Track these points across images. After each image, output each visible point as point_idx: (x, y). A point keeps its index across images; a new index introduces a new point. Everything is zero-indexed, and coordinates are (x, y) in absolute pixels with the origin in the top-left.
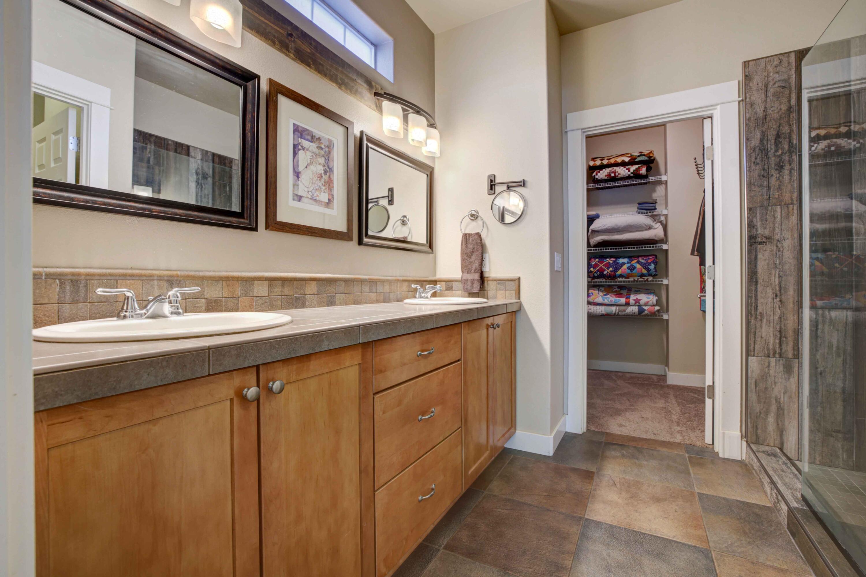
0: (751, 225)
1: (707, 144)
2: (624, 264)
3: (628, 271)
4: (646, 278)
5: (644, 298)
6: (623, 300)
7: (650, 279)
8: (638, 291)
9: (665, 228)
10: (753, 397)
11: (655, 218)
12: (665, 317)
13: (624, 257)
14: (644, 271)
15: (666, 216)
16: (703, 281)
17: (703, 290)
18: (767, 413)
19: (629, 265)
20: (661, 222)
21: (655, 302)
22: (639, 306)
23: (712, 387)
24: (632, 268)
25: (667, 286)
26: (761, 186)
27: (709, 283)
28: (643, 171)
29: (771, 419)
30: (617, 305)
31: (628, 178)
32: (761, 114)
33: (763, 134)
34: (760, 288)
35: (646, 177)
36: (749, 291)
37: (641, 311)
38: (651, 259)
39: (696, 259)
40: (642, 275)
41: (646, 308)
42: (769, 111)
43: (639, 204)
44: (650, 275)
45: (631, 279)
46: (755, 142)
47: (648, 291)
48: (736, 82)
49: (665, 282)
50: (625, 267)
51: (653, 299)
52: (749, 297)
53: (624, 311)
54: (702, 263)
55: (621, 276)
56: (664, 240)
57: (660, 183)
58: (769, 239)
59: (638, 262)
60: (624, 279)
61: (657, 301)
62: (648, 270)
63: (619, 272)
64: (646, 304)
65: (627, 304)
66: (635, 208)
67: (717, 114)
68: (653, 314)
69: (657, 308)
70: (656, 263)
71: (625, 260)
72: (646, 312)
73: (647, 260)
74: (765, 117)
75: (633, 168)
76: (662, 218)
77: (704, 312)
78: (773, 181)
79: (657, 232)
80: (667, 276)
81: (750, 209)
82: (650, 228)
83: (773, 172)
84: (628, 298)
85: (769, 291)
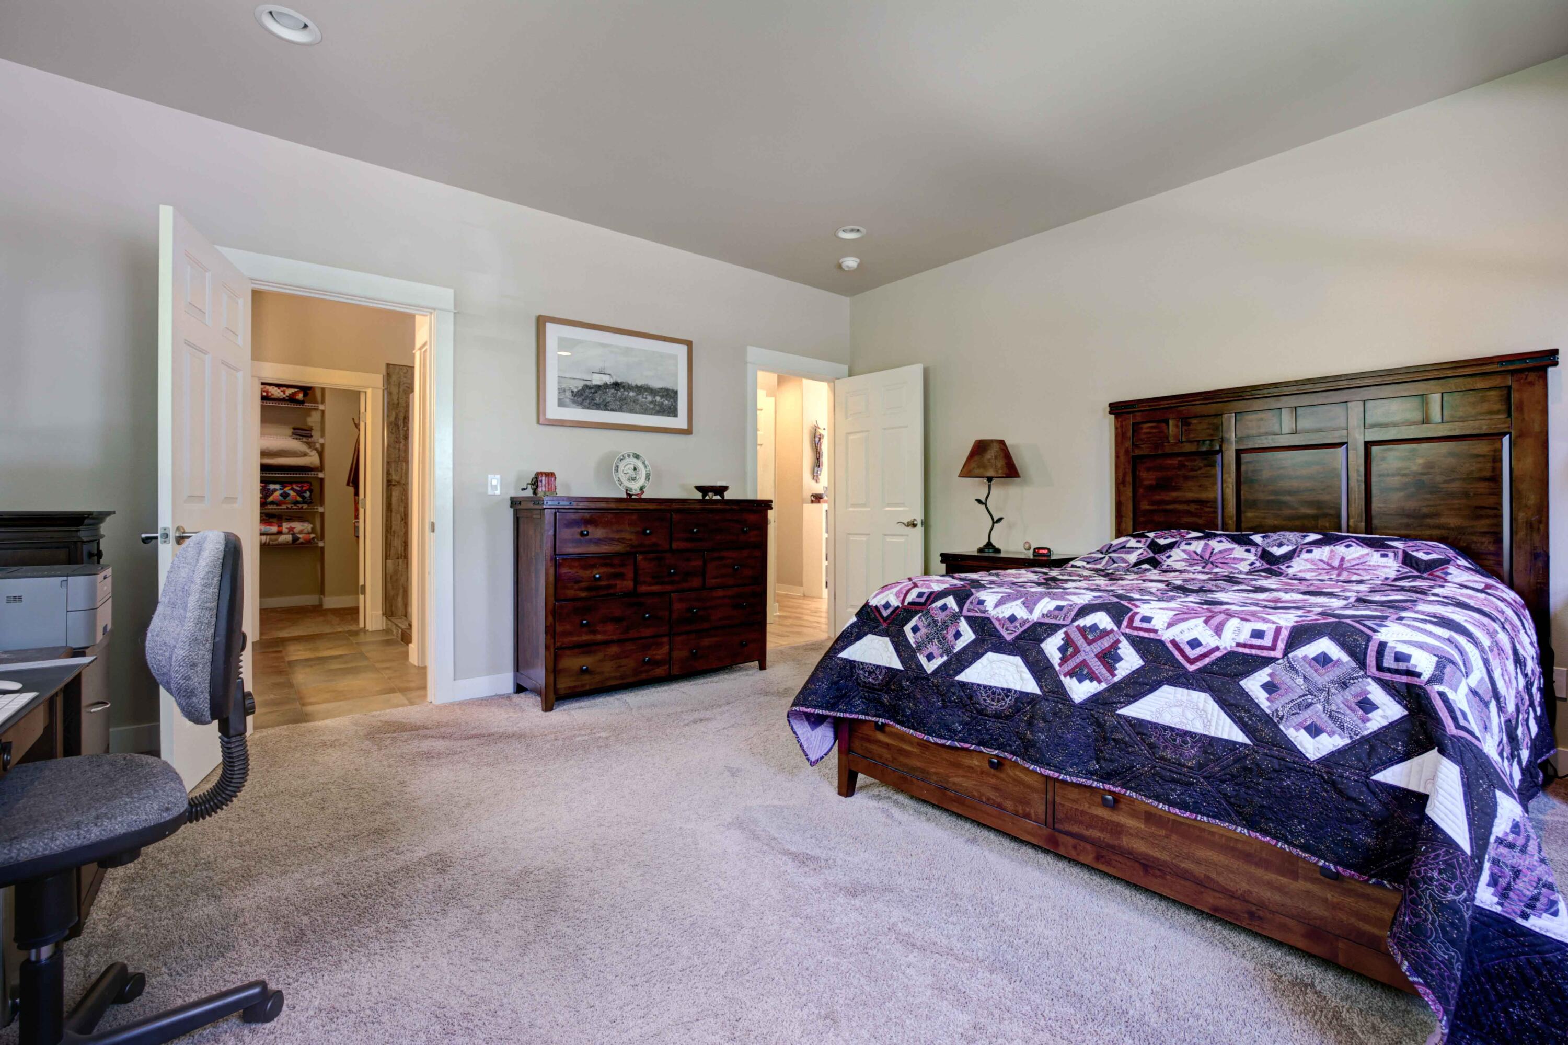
0: (388, 473)
1: (362, 410)
2: (275, 490)
3: (281, 498)
4: (300, 506)
5: (298, 526)
6: (274, 529)
7: (305, 506)
8: (289, 520)
9: (321, 454)
10: (389, 586)
11: (310, 445)
12: (321, 544)
13: (275, 483)
14: (299, 499)
15: (322, 445)
16: (357, 510)
17: (357, 517)
18: (397, 595)
19: (281, 492)
20: (316, 449)
21: (310, 530)
22: (293, 534)
23: (364, 587)
24: (285, 495)
25: (322, 515)
26: (395, 448)
27: (361, 511)
28: (300, 396)
29: (400, 599)
30: (267, 534)
31: (283, 400)
32: (396, 402)
33: (397, 415)
34: (393, 514)
35: (302, 402)
36: (387, 517)
37: (295, 539)
38: (306, 487)
39: (351, 490)
40: (296, 503)
41: (300, 536)
42: (400, 401)
43: (294, 429)
44: (304, 502)
45: (284, 507)
46: (392, 419)
47: (301, 519)
48: (381, 376)
49: (321, 510)
50: (277, 493)
51: (307, 526)
52: (387, 520)
53: (276, 540)
54: (357, 493)
55: (272, 503)
56: (321, 468)
57: (316, 409)
58: (399, 482)
59: (292, 489)
60: (275, 507)
61: (312, 528)
62: (303, 497)
63: (271, 499)
64: (301, 532)
65: (280, 533)
66: (290, 431)
67: (369, 391)
68: (309, 542)
69: (312, 536)
70: (311, 491)
71: (277, 486)
72: (301, 540)
73: (302, 487)
74: (398, 404)
75: (289, 392)
76: (318, 446)
77: (358, 537)
78: (402, 445)
79: (312, 459)
80: (322, 503)
81: (388, 462)
82: (305, 455)
83: (402, 440)
84: (280, 526)
85: (398, 516)
